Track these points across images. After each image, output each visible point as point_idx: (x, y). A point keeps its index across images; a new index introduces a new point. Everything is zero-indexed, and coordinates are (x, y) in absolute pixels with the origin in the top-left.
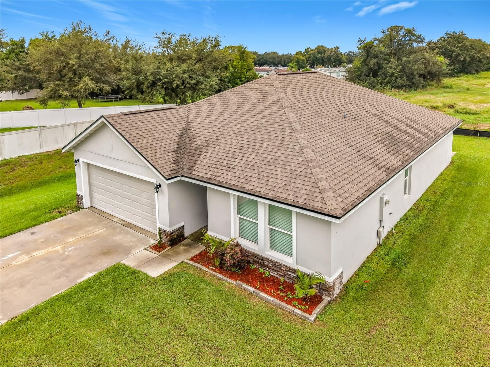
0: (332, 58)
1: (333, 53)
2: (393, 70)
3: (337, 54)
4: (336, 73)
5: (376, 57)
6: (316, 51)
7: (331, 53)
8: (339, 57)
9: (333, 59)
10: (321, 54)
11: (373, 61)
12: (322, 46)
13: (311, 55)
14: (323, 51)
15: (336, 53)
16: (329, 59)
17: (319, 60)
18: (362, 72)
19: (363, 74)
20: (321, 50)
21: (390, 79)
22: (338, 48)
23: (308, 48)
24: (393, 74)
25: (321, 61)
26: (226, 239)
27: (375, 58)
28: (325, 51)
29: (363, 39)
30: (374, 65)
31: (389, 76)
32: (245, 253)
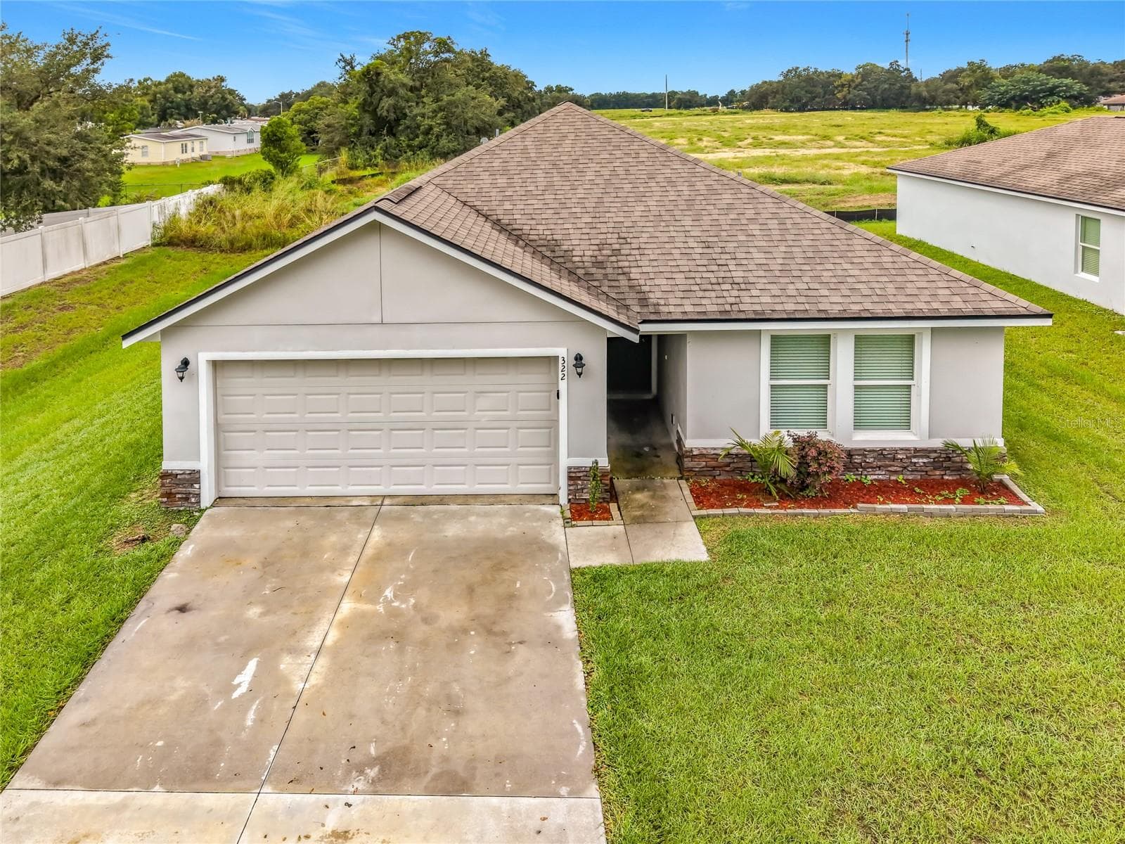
0: (211, 102)
1: (213, 90)
2: (427, 122)
3: (223, 92)
4: (245, 135)
5: (392, 93)
6: (170, 86)
7: (207, 91)
8: (227, 99)
9: (214, 103)
10: (184, 93)
11: (387, 103)
12: (182, 75)
13: (158, 95)
14: (186, 86)
15: (219, 90)
16: (204, 105)
17: (178, 108)
18: (362, 126)
19: (365, 130)
20: (180, 83)
21: (425, 139)
22: (222, 80)
23: (146, 80)
24: (431, 128)
25: (183, 110)
27: (389, 96)
28: (191, 86)
29: (348, 57)
30: (389, 111)
31: (423, 133)
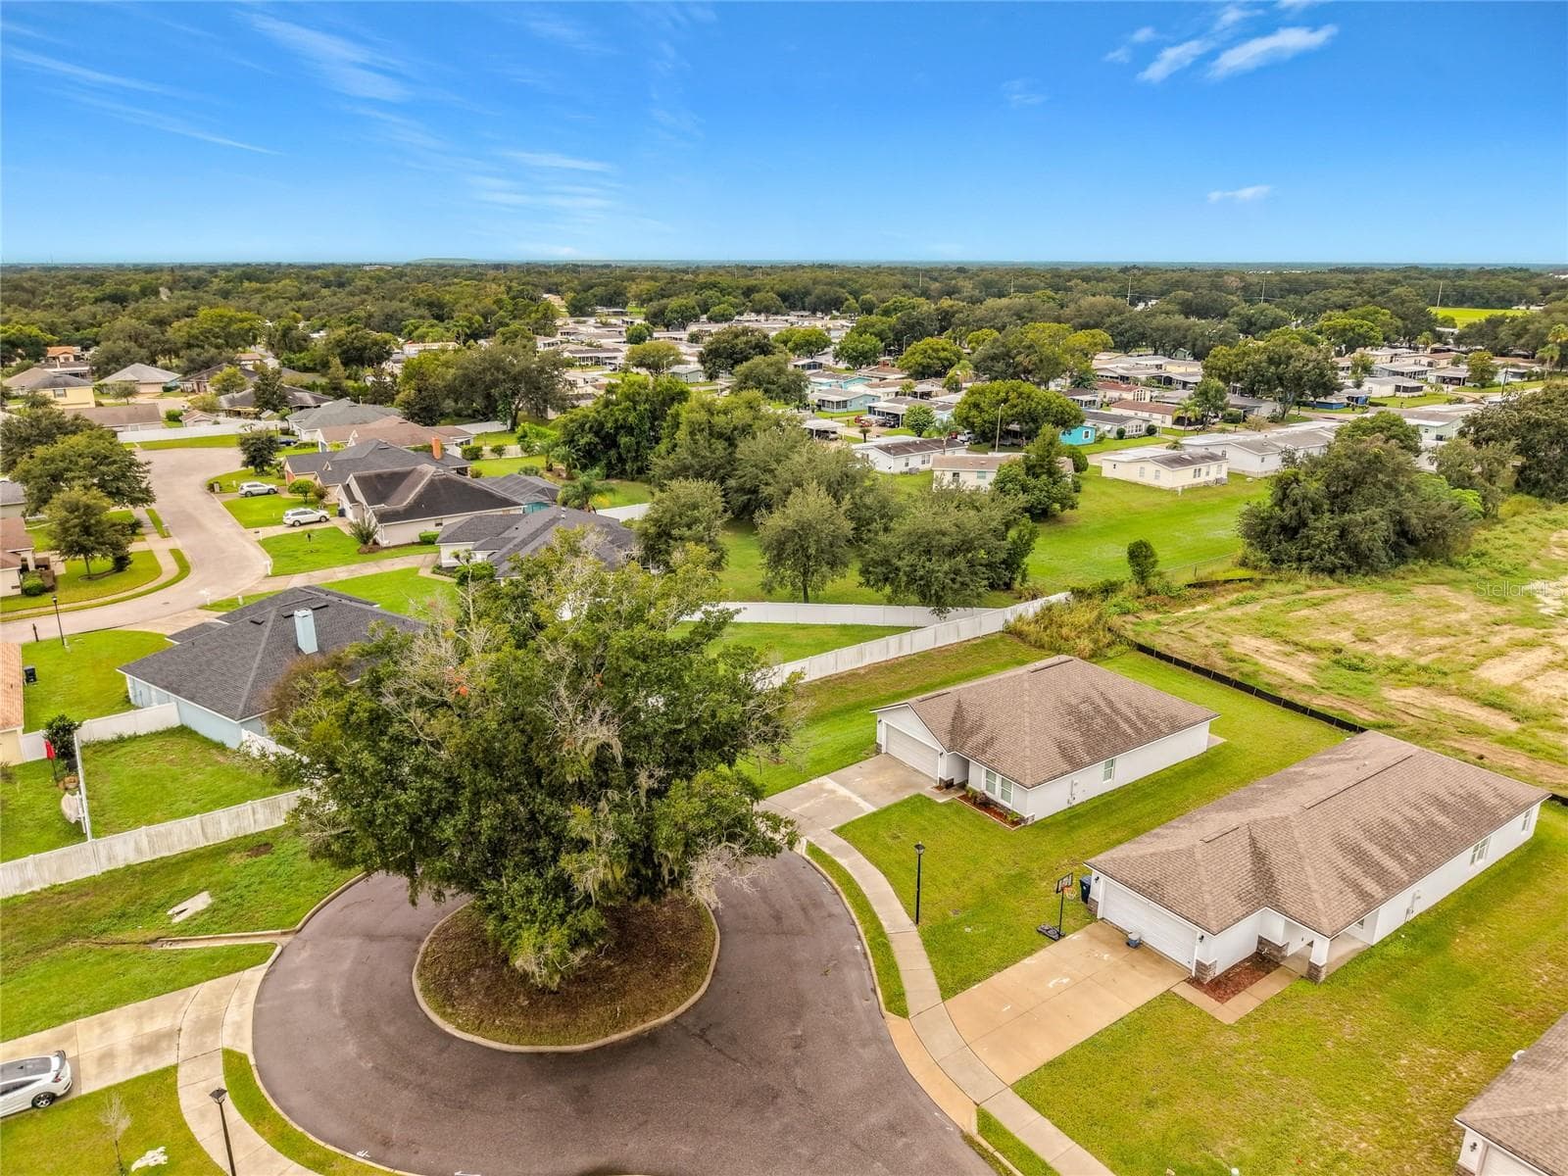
26: (978, 790)
30: (1291, 518)
32: (987, 798)
